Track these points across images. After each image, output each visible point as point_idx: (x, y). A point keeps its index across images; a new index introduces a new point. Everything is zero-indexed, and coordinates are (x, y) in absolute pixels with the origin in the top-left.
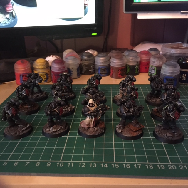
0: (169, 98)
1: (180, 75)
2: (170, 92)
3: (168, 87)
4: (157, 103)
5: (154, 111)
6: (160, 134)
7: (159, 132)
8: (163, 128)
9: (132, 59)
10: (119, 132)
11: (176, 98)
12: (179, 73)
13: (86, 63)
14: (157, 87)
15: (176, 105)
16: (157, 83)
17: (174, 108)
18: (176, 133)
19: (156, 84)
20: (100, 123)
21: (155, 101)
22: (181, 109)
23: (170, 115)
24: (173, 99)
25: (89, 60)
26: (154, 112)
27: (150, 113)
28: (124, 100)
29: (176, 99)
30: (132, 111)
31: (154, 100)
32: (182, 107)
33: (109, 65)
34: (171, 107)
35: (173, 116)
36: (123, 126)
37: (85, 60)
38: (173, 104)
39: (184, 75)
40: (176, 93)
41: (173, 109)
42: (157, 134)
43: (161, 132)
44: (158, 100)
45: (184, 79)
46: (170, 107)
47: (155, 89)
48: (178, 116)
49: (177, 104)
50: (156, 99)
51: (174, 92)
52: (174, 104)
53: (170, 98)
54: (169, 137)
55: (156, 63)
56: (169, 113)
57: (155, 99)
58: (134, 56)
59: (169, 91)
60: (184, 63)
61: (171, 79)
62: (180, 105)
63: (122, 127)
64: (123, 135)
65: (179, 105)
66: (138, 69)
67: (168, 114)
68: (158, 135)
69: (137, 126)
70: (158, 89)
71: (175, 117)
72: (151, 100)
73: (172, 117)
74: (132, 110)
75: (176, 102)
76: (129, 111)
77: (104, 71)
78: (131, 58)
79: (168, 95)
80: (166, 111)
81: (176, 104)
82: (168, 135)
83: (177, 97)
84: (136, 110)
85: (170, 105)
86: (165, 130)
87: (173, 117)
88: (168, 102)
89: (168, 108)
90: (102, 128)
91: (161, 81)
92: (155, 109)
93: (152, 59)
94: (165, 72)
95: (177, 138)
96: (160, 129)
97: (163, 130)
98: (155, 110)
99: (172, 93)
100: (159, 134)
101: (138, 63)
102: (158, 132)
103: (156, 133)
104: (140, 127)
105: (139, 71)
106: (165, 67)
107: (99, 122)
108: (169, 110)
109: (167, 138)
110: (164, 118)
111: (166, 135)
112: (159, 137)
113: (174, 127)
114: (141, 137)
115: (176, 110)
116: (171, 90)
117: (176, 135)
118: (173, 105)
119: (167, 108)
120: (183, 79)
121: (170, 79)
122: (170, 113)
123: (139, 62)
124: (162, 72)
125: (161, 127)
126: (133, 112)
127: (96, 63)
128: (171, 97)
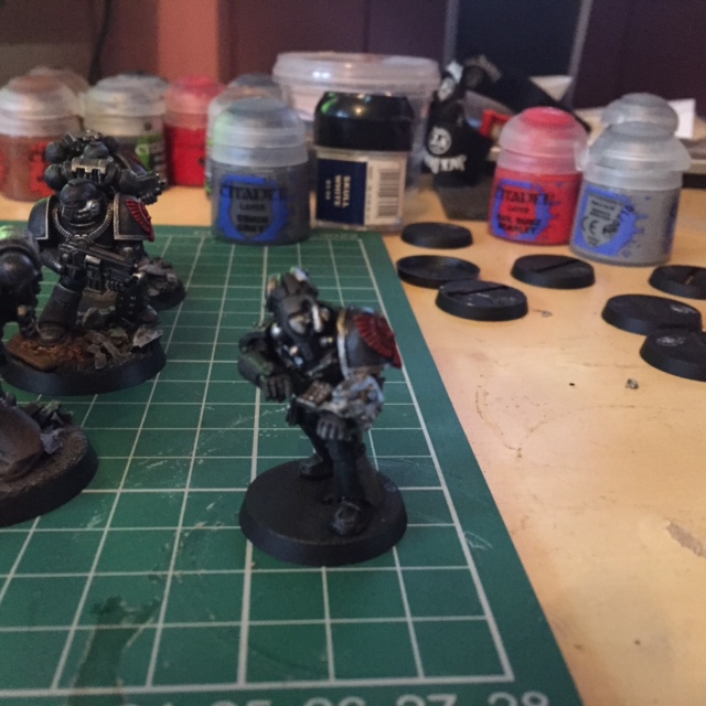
0: (67, 234)
1: (324, 184)
3: (73, 168)
29: (117, 244)
39: (342, 182)
45: (342, 201)
53: (77, 237)
66: (152, 162)
83: (122, 232)
99: (82, 204)
120: (337, 203)
121: (249, 191)
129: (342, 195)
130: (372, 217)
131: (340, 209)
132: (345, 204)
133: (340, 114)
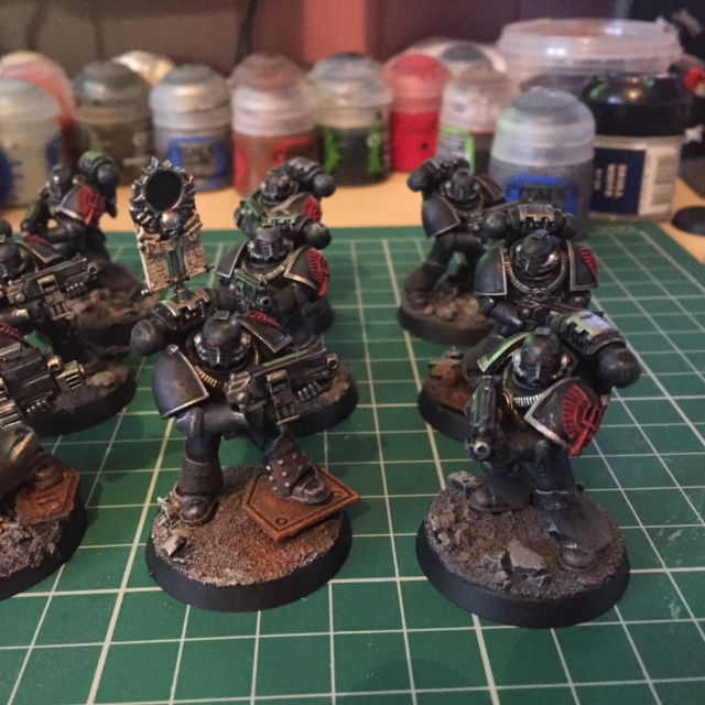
0: (525, 288)
1: (594, 173)
2: (532, 249)
3: (523, 217)
4: (463, 325)
5: (440, 378)
6: (464, 556)
7: (458, 534)
8: (489, 506)
9: (347, 97)
10: (164, 551)
11: (573, 288)
12: (588, 156)
13: (106, 119)
14: (462, 228)
15: (570, 339)
16: (459, 205)
17: (559, 364)
18: (573, 541)
19: (454, 211)
20: (42, 485)
21: (455, 314)
22: (611, 364)
23: (528, 417)
24: (555, 293)
25: (120, 103)
26: (435, 383)
27: (419, 388)
28: (184, 310)
29: (571, 296)
30: (241, 396)
31: (446, 311)
32: (618, 351)
33: (228, 131)
34: (537, 351)
35: (548, 426)
36: (198, 505)
37: (97, 103)
38: (546, 331)
39: (616, 172)
40: (571, 254)
41: (551, 366)
42: (438, 548)
43: (470, 537)
44: (471, 307)
45: (614, 191)
46: (524, 356)
47: (450, 237)
48: (588, 424)
49: (579, 329)
50: (461, 302)
51: (562, 249)
52: (556, 331)
53: (536, 291)
54: (523, 573)
55: (469, 113)
56: (521, 401)
57: (453, 299)
58: (359, 79)
59: (527, 240)
60: (615, 106)
61: (549, 191)
62: (603, 336)
63: (194, 511)
64: (193, 575)
65: (592, 333)
66: (381, 152)
67: (516, 407)
68: (445, 559)
69: (303, 494)
70: (470, 238)
71: (563, 436)
72: (428, 310)
73: (541, 428)
74: (239, 385)
75: (571, 311)
76: (217, 398)
77: (204, 161)
78: (342, 89)
79: (517, 270)
80: (498, 388)
81: (573, 325)
82: (514, 563)
83: (578, 283)
84: (275, 383)
85: (528, 337)
86: (495, 514)
87: (549, 434)
88: (520, 316)
89: (517, 357)
90: (42, 527)
91: (483, 189)
92: (445, 362)
93: (452, 96)
94: (513, 151)
95: (583, 581)
96: (466, 512)
97: (487, 519)
98: (444, 373)
99: (546, 257)
100: (454, 548)
101: (379, 116)
102: (450, 532)
103: (432, 541)
104: (326, 498)
105: (388, 165)
106: (516, 121)
107: (36, 479)
108: (521, 379)
109: (508, 588)
110: (478, 445)
111: (506, 561)
112: (454, 576)
113: (563, 499)
114: (323, 583)
115: (574, 374)
116: (542, 232)
117: (571, 558)
118: (553, 337)
119: (506, 359)
120: (609, 193)
121: (541, 191)
122: (528, 399)
123: (386, 115)
124: (499, 153)
125: (470, 491)
126: (250, 399)
127: (158, 122)
128: (538, 284)
129: (615, 185)
130: (647, 207)
131: (612, 199)
132: (619, 194)
133: (613, 100)
